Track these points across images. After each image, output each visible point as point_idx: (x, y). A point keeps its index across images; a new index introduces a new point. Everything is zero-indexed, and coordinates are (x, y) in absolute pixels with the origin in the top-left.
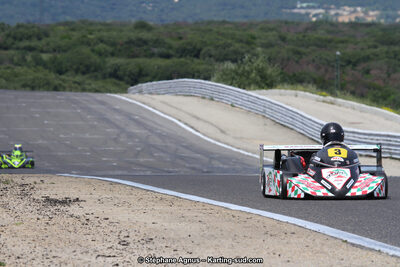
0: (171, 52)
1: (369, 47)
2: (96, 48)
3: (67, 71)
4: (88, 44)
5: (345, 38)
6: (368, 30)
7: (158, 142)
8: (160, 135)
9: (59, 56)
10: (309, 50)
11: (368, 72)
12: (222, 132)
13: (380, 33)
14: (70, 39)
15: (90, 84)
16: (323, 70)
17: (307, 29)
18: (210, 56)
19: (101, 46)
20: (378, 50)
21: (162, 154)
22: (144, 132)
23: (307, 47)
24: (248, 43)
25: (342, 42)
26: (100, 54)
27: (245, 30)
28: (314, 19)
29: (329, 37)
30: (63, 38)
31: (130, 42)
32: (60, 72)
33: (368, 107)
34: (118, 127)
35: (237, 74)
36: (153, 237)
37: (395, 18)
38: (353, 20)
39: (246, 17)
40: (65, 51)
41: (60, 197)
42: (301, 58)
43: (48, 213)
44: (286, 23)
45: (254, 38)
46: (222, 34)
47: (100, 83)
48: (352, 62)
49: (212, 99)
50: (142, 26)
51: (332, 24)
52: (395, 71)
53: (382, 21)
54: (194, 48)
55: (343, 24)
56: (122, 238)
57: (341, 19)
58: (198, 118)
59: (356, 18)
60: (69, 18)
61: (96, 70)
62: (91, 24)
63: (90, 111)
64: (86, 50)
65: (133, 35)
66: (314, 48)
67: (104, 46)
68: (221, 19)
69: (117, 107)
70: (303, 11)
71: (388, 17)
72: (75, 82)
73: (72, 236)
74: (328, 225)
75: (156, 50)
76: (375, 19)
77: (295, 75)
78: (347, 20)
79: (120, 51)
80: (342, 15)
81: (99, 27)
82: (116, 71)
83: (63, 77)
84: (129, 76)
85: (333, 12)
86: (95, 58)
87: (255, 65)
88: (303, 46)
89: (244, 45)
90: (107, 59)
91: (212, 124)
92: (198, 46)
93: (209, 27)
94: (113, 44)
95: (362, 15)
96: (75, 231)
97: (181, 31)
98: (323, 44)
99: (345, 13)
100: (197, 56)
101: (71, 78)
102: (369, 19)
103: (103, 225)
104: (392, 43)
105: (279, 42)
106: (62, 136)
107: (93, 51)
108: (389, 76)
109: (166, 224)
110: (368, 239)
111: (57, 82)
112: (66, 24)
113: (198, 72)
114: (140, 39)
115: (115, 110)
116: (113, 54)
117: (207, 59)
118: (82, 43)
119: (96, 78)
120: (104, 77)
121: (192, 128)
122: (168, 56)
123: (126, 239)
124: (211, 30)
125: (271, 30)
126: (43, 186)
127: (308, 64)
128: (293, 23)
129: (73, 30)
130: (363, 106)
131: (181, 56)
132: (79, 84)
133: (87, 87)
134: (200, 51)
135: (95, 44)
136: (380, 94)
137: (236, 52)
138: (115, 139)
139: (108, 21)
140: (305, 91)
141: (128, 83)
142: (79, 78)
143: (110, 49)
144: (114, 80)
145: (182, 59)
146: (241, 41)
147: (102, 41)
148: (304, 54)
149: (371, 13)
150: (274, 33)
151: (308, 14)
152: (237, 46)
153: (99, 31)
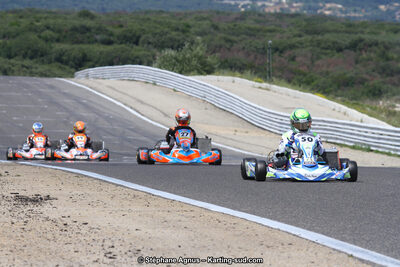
0: (112, 38)
1: (295, 36)
2: (43, 34)
3: (16, 55)
4: (36, 31)
5: (272, 27)
6: (293, 20)
7: (106, 125)
8: (107, 119)
9: (8, 42)
10: (240, 38)
11: (293, 59)
12: (166, 115)
13: (304, 23)
14: (19, 26)
15: (36, 68)
16: (252, 57)
17: (237, 19)
18: (149, 43)
19: (48, 33)
20: (303, 38)
21: (110, 137)
22: (91, 115)
23: (238, 36)
24: (184, 31)
25: (270, 31)
26: (47, 40)
27: (181, 19)
28: (243, 10)
29: (258, 26)
30: (12, 25)
31: (75, 29)
32: (10, 57)
33: (302, 93)
34: (67, 110)
35: (177, 60)
36: (140, 247)
37: (316, 10)
38: (278, 11)
39: (180, 7)
40: (14, 37)
41: (30, 194)
42: (232, 46)
43: (22, 215)
44: (218, 13)
45: (188, 26)
46: (160, 23)
47: (46, 67)
48: (278, 50)
49: (155, 84)
50: (86, 14)
51: (260, 15)
52: (318, 58)
53: (305, 12)
54: (134, 35)
55: (270, 14)
56: (106, 248)
57: (267, 10)
58: (142, 102)
59: (282, 9)
60: (17, 7)
61: (42, 56)
62: (38, 12)
63: (40, 94)
64: (33, 36)
65: (77, 23)
66: (244, 36)
67: (51, 32)
68: (158, 9)
69: (66, 91)
70: (233, 3)
71: (310, 8)
72: (23, 66)
73: (53, 246)
74: (323, 233)
75: (98, 37)
76: (298, 10)
77: (226, 61)
78: (272, 11)
79: (65, 37)
80: (267, 7)
81: (46, 15)
82: (61, 55)
83: (12, 61)
84: (73, 61)
85: (259, 4)
86: (41, 44)
87: (195, 52)
88: (233, 34)
89: (181, 33)
90: (53, 45)
91: (156, 108)
92: (138, 34)
93: (148, 16)
94: (59, 31)
95: (287, 6)
96: (55, 240)
97: (121, 19)
98: (251, 33)
99: (272, 5)
100: (137, 43)
101: (19, 62)
102: (293, 11)
103: (83, 231)
104: (316, 32)
105: (212, 30)
106: (15, 118)
107: (40, 37)
108: (313, 62)
109: (150, 231)
110: (374, 253)
111: (6, 66)
112: (14, 12)
113: (137, 57)
114: (83, 27)
115: (64, 93)
116: (58, 41)
117: (146, 45)
118: (30, 30)
119: (43, 62)
120: (50, 62)
121: (137, 111)
122: (110, 43)
123: (112, 250)
124: (149, 19)
125: (205, 19)
126: (8, 178)
127: (239, 51)
128: (223, 13)
129: (21, 17)
130: (298, 92)
131: (121, 43)
132: (27, 68)
133: (34, 70)
134: (139, 37)
135: (42, 31)
136: (304, 80)
137: (171, 39)
138: (65, 122)
139: (54, 10)
140: (241, 77)
141: (72, 67)
142: (27, 62)
143: (56, 35)
144: (59, 64)
145: (123, 45)
146: (177, 29)
147: (48, 28)
148: (236, 42)
149: (295, 5)
150: (208, 22)
151: (237, 5)
152: (174, 33)
153: (46, 18)
